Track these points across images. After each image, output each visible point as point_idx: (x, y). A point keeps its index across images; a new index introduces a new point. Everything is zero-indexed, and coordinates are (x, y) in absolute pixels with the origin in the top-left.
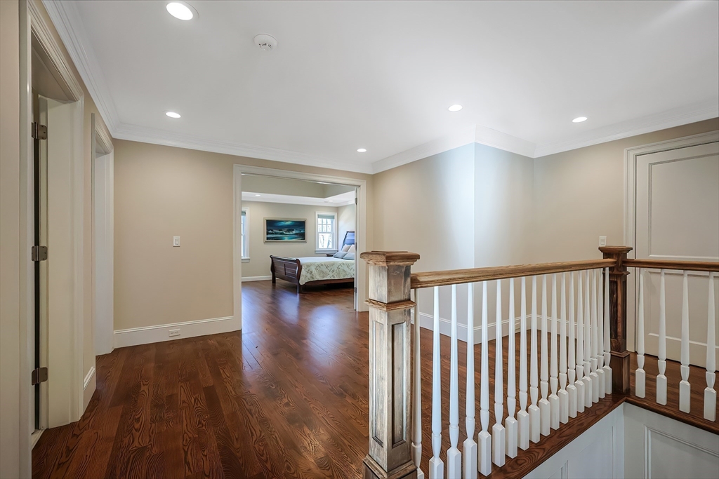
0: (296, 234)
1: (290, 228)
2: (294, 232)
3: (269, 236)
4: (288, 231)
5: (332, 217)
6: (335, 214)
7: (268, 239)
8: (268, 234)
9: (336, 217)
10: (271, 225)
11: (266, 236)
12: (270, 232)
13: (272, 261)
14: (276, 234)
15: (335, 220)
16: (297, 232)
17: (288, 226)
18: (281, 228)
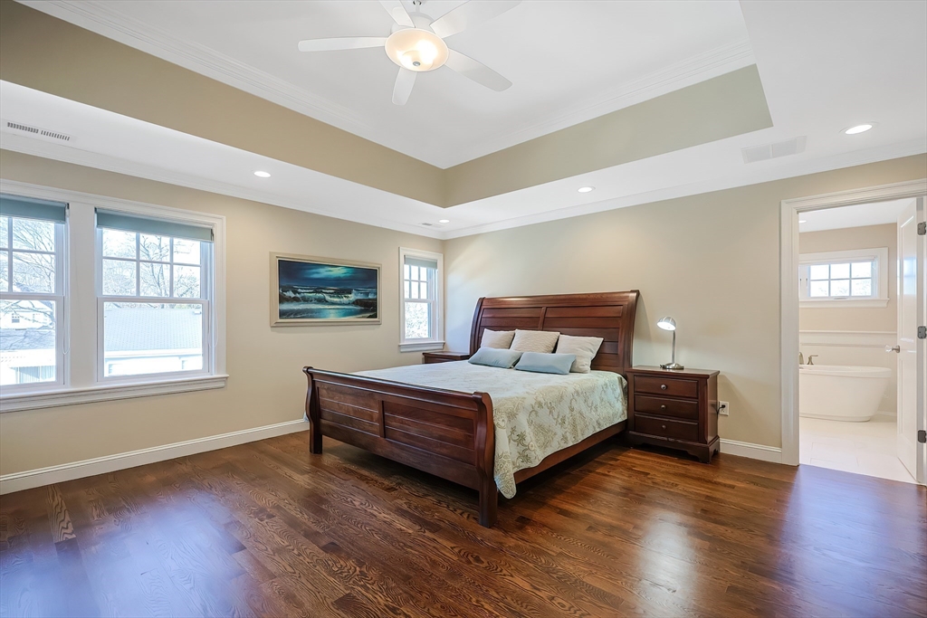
0: (356, 303)
1: (341, 287)
2: (352, 297)
3: (286, 306)
4: (339, 293)
5: (434, 264)
6: (438, 257)
7: (283, 314)
8: (282, 299)
9: (440, 264)
10: (292, 273)
11: (278, 307)
12: (290, 294)
13: (313, 384)
14: (306, 300)
15: (438, 272)
16: (360, 297)
17: (337, 281)
18: (320, 285)
